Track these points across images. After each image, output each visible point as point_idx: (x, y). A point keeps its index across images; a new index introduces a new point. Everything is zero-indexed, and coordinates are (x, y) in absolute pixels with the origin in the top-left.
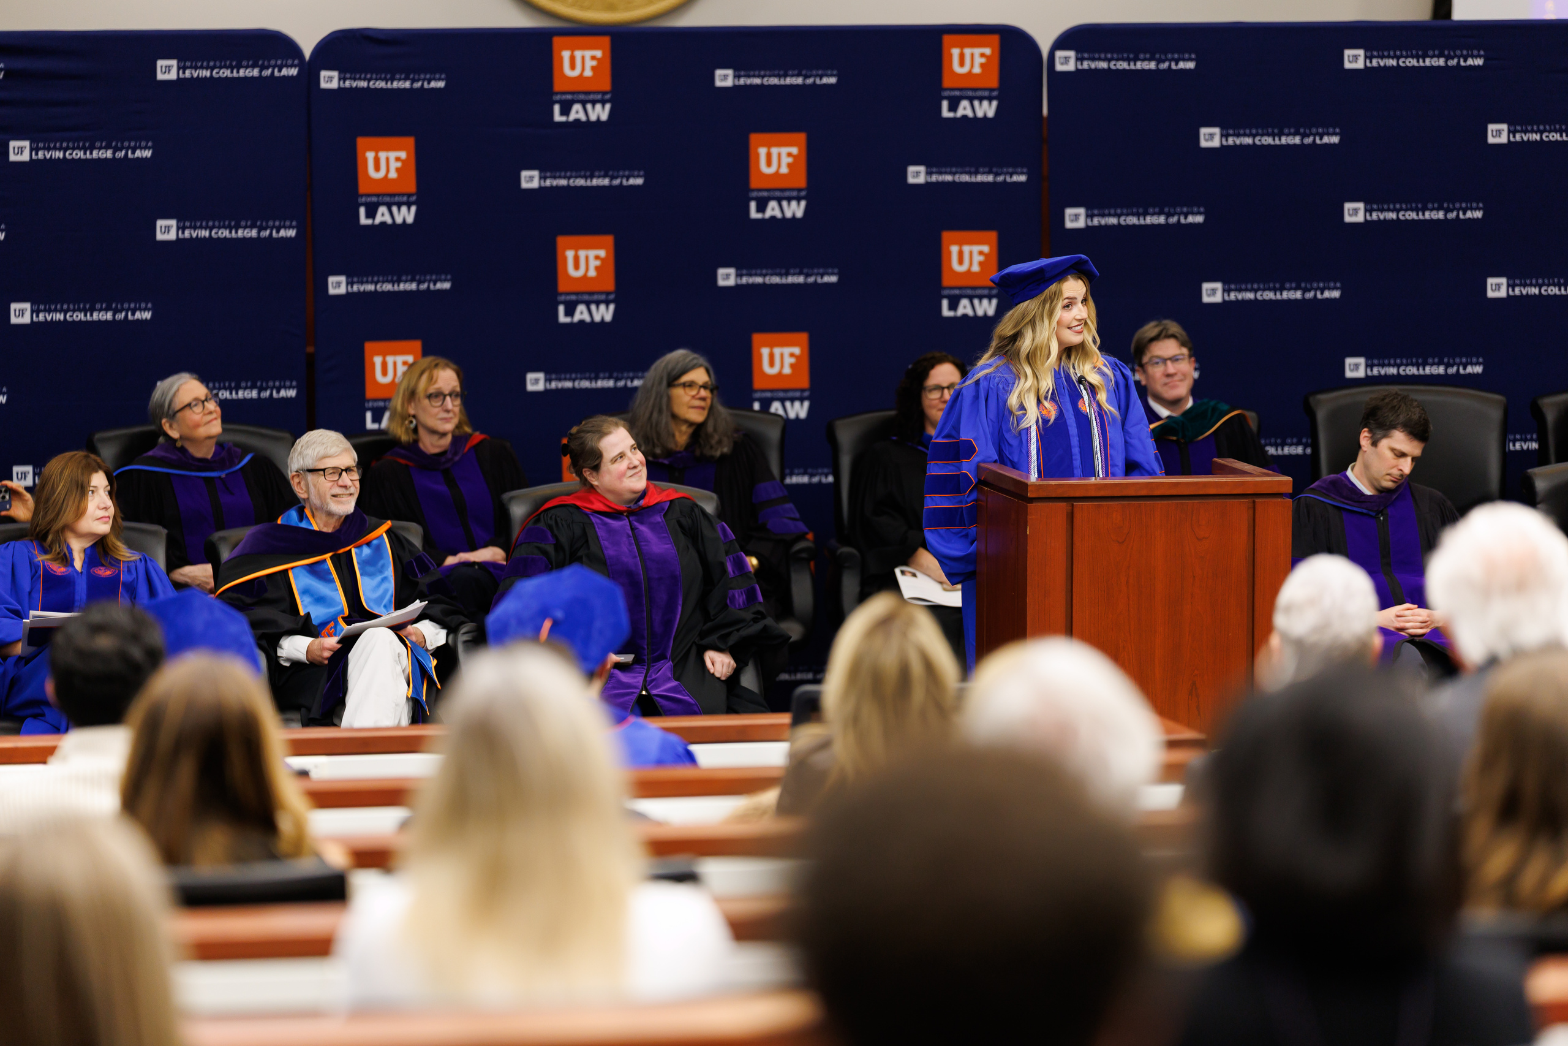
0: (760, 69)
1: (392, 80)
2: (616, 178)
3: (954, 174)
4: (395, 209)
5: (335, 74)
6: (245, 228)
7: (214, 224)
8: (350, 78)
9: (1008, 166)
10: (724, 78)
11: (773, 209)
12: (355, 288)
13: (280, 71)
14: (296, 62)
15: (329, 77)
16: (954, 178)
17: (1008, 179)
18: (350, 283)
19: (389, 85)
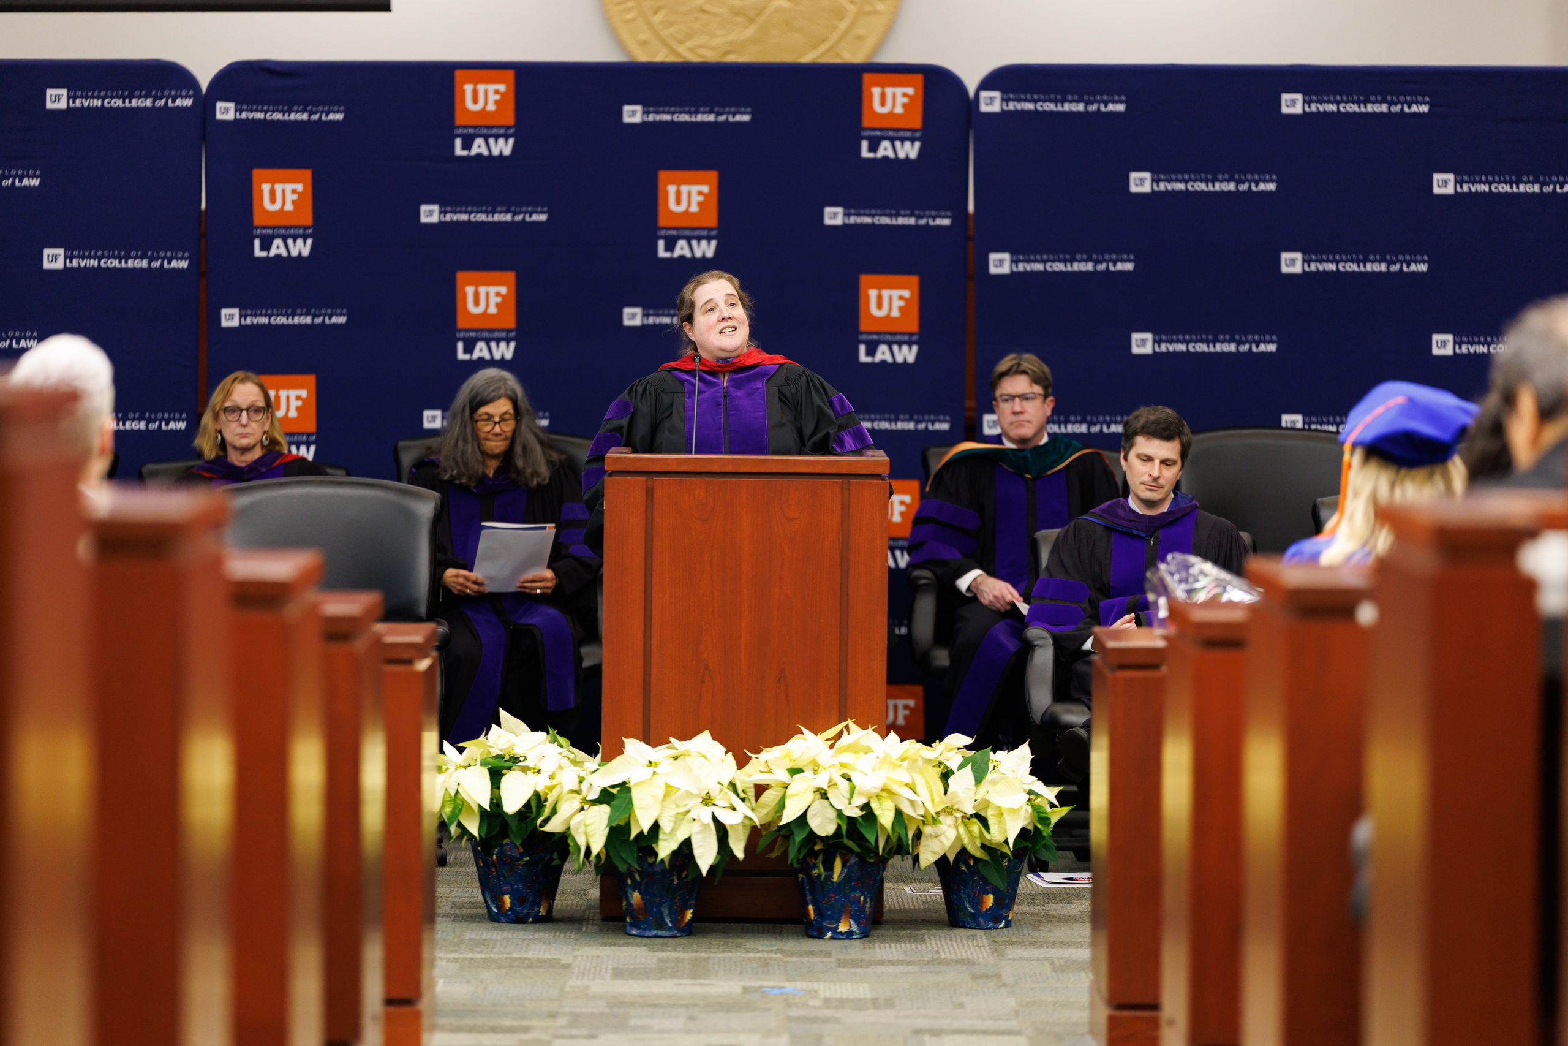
0: (670, 106)
1: (290, 112)
2: (519, 213)
3: (873, 216)
4: (290, 241)
5: (231, 105)
6: (135, 258)
7: (103, 254)
8: (247, 110)
9: (930, 209)
10: (633, 114)
11: (682, 248)
12: (249, 321)
13: (174, 101)
14: (191, 93)
15: (225, 108)
16: (873, 220)
17: (931, 223)
18: (243, 316)
19: (286, 117)
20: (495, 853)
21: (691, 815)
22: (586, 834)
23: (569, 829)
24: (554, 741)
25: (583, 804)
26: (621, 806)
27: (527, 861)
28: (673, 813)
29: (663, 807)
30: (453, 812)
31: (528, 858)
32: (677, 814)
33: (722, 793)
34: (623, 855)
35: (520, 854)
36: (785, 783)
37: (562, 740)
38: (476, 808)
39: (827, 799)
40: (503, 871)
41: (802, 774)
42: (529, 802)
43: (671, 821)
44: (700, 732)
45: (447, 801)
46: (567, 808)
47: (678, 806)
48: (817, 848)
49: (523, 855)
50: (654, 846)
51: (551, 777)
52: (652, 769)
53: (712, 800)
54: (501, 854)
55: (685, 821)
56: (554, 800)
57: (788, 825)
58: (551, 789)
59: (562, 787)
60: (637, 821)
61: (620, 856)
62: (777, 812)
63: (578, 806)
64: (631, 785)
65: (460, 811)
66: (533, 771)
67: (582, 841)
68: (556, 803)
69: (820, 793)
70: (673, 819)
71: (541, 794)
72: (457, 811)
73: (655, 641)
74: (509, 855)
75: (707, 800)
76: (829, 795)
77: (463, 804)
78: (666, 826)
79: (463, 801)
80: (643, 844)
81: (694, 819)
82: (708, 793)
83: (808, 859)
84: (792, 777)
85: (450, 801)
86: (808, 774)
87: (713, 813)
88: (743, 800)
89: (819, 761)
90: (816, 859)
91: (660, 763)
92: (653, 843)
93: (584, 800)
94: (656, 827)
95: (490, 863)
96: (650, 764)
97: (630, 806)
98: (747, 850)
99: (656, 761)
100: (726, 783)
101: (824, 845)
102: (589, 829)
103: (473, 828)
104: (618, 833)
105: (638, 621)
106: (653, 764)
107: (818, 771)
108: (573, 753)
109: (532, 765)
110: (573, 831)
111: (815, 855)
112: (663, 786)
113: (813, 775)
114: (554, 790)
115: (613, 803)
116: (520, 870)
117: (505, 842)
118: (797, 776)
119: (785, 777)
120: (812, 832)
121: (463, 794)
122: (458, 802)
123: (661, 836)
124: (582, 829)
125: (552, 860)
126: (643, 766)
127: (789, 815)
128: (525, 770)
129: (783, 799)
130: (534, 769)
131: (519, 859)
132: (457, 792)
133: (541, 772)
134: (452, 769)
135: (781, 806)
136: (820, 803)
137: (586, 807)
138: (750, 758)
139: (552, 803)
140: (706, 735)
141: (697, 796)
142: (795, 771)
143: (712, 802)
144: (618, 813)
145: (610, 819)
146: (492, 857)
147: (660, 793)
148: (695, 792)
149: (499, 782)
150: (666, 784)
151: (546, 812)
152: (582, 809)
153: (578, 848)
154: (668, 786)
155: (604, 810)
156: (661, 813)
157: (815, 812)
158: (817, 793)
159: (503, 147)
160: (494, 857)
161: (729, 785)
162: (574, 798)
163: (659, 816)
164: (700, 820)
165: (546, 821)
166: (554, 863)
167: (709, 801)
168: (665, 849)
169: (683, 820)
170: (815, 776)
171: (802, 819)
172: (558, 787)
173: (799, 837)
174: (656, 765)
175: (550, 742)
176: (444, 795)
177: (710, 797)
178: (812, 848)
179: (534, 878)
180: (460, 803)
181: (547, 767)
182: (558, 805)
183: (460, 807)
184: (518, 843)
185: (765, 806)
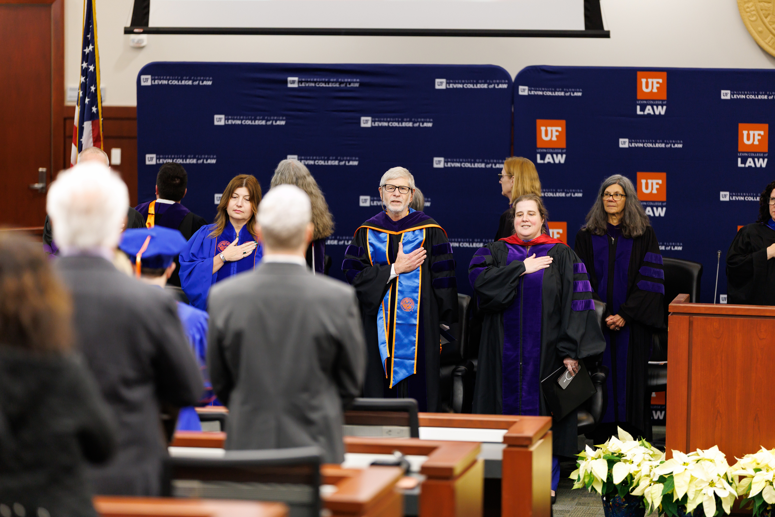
0: (745, 91)
1: (555, 91)
2: (668, 144)
4: (555, 156)
5: (526, 88)
6: (479, 163)
7: (463, 160)
8: (534, 90)
10: (726, 95)
11: (750, 163)
13: (498, 86)
14: (507, 81)
15: (523, 89)
19: (553, 94)
20: (611, 501)
21: (703, 492)
22: (651, 498)
23: (644, 494)
24: (643, 445)
25: (651, 482)
26: (669, 485)
27: (627, 506)
28: (694, 490)
29: (689, 487)
30: (589, 481)
31: (627, 504)
32: (696, 490)
33: (720, 480)
34: (670, 509)
35: (623, 502)
36: (752, 476)
37: (647, 444)
38: (600, 481)
39: (773, 485)
40: (615, 510)
41: (761, 472)
42: (626, 478)
43: (693, 494)
44: (713, 445)
45: (586, 476)
46: (644, 483)
47: (696, 486)
48: (768, 509)
49: (625, 503)
50: (685, 505)
51: (638, 466)
52: (685, 467)
53: (714, 484)
54: (614, 502)
55: (700, 494)
56: (638, 478)
57: (754, 497)
58: (637, 472)
59: (641, 473)
60: (676, 493)
61: (669, 509)
62: (747, 491)
63: (648, 483)
64: (674, 474)
65: (593, 481)
66: (629, 462)
67: (650, 501)
68: (639, 480)
69: (769, 482)
70: (694, 493)
71: (633, 474)
72: (591, 481)
73: (693, 398)
74: (618, 502)
75: (712, 484)
76: (773, 483)
77: (594, 477)
78: (690, 496)
79: (594, 476)
80: (680, 504)
81: (705, 494)
82: (712, 480)
83: (764, 514)
84: (756, 473)
85: (588, 476)
86: (763, 472)
87: (714, 491)
88: (730, 484)
89: (770, 466)
90: (768, 514)
91: (689, 464)
92: (685, 504)
93: (651, 480)
94: (686, 497)
95: (609, 506)
96: (684, 464)
97: (673, 486)
98: (732, 510)
99: (688, 462)
100: (722, 475)
101: (772, 508)
102: (653, 496)
103: (599, 489)
104: (667, 498)
105: (684, 388)
106: (686, 464)
107: (769, 471)
108: (653, 451)
109: (629, 459)
110: (646, 496)
111: (768, 512)
112: (690, 476)
113: (766, 472)
114: (638, 473)
115: (665, 483)
116: (623, 510)
117: (616, 496)
118: (758, 473)
119: (752, 473)
120: (764, 502)
121: (594, 473)
122: (591, 477)
123: (688, 501)
124: (650, 495)
125: (640, 505)
126: (681, 465)
127: (753, 493)
128: (626, 461)
129: (751, 484)
130: (630, 461)
131: (623, 505)
132: (591, 472)
133: (633, 462)
134: (590, 459)
135: (750, 488)
136: (769, 487)
137: (652, 484)
138: (736, 461)
139: (637, 479)
140: (716, 448)
141: (707, 482)
142: (757, 470)
143: (714, 485)
144: (667, 489)
145: (663, 491)
146: (610, 503)
147: (688, 480)
148: (705, 480)
149: (612, 467)
150: (691, 475)
151: (634, 485)
152: (650, 485)
153: (648, 504)
154: (692, 476)
155: (661, 486)
156: (688, 490)
157: (766, 492)
158: (768, 482)
159: (661, 110)
160: (611, 503)
161: (724, 475)
162: (647, 479)
163: (687, 491)
164: (707, 494)
165: (634, 489)
166: (641, 507)
167: (713, 484)
168: (690, 507)
169: (699, 493)
170: (768, 473)
171: (760, 495)
172: (640, 472)
173: (758, 504)
174: (687, 465)
175: (640, 445)
176: (585, 473)
177: (713, 482)
178: (766, 509)
179: (631, 514)
180: (593, 477)
181: (637, 461)
182: (640, 481)
183: (593, 479)
184: (622, 497)
185: (742, 486)
